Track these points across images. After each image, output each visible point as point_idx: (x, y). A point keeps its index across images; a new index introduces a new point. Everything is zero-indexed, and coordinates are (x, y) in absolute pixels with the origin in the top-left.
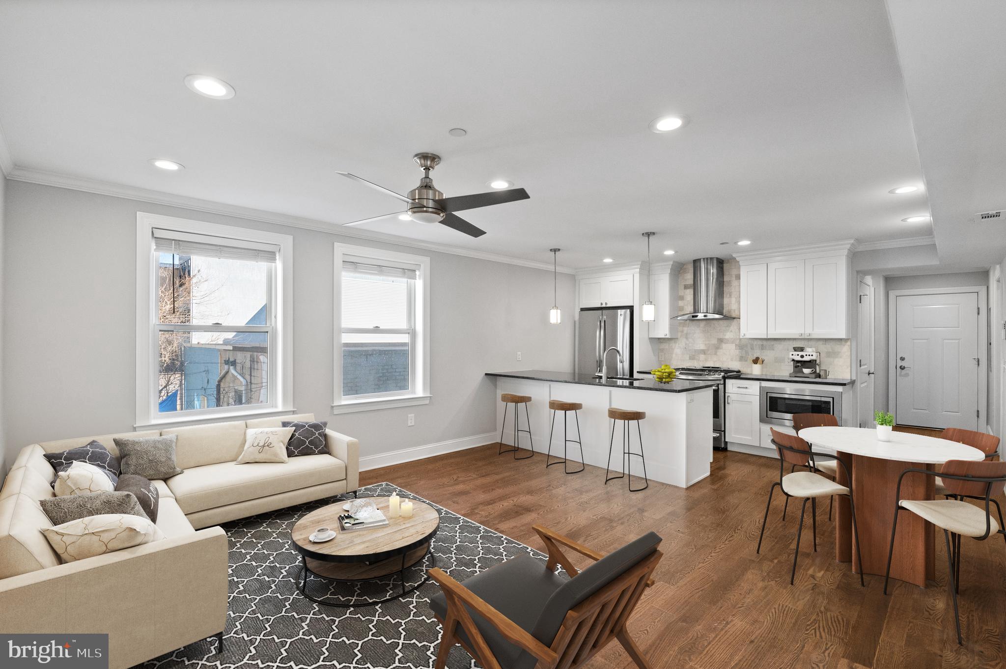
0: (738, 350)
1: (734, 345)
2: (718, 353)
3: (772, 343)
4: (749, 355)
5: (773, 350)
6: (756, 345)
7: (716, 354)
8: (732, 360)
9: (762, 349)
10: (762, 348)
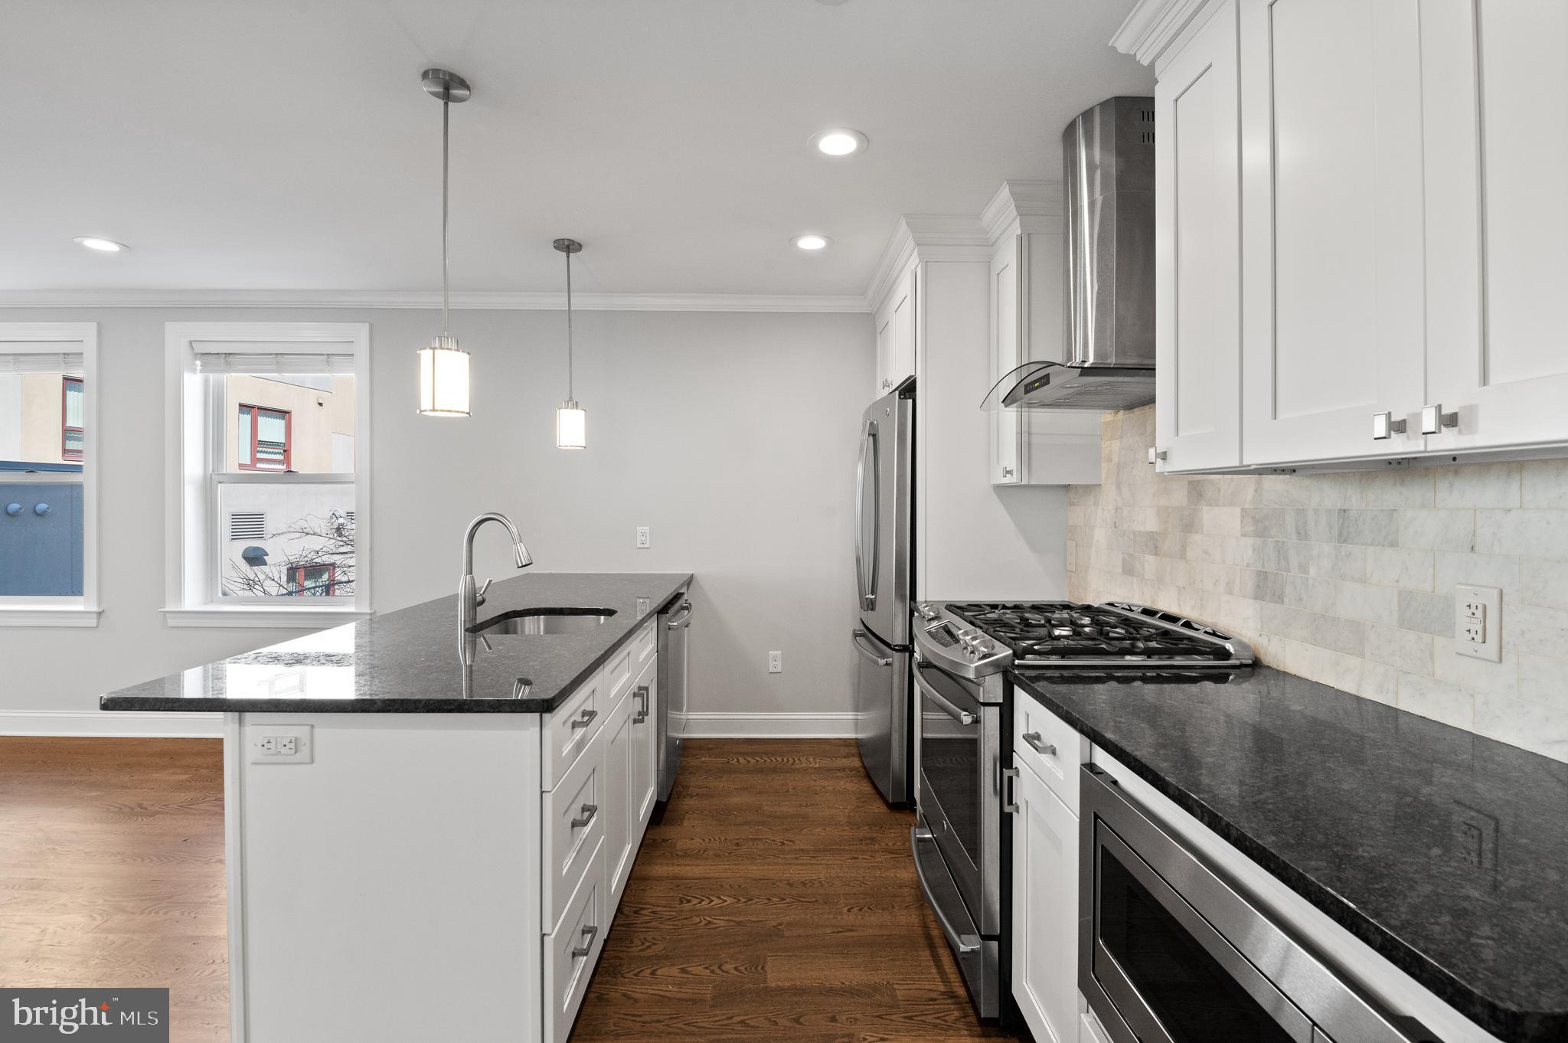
0: (1250, 541)
1: (1237, 511)
2: (1190, 554)
3: (1388, 495)
4: (1288, 570)
5: (1393, 544)
6: (1316, 511)
7: (1183, 556)
8: (1230, 591)
9: (1343, 538)
10: (1341, 534)
